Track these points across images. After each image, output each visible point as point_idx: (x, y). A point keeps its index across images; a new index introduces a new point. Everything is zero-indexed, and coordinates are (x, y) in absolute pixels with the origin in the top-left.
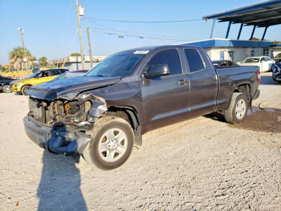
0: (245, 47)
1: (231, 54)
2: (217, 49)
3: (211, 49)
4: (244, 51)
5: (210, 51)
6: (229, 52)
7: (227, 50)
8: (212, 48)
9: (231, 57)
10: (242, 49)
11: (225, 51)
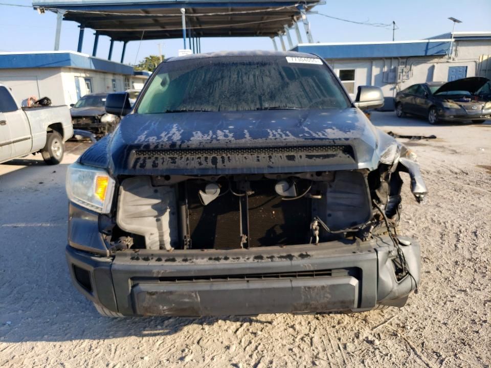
0: (104, 73)
1: (89, 82)
2: (70, 72)
3: (60, 72)
4: (104, 79)
5: (58, 75)
6: (86, 79)
7: (83, 75)
8: (62, 69)
9: (88, 88)
10: (102, 76)
11: (80, 77)
